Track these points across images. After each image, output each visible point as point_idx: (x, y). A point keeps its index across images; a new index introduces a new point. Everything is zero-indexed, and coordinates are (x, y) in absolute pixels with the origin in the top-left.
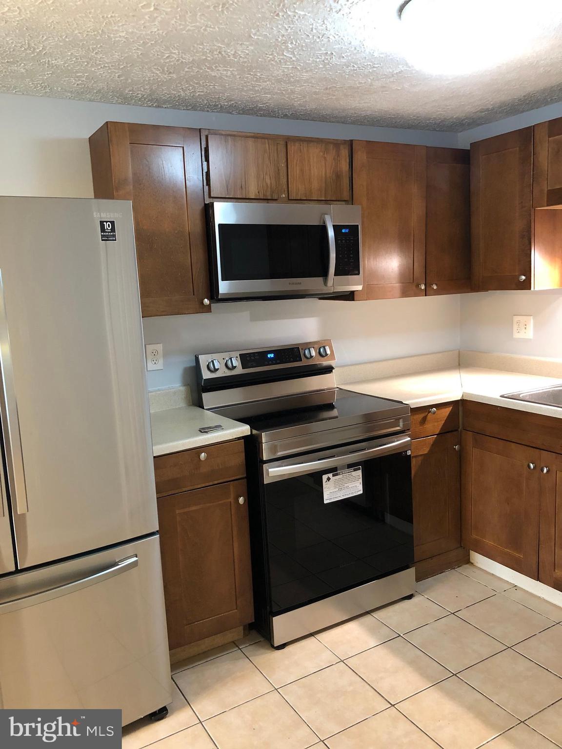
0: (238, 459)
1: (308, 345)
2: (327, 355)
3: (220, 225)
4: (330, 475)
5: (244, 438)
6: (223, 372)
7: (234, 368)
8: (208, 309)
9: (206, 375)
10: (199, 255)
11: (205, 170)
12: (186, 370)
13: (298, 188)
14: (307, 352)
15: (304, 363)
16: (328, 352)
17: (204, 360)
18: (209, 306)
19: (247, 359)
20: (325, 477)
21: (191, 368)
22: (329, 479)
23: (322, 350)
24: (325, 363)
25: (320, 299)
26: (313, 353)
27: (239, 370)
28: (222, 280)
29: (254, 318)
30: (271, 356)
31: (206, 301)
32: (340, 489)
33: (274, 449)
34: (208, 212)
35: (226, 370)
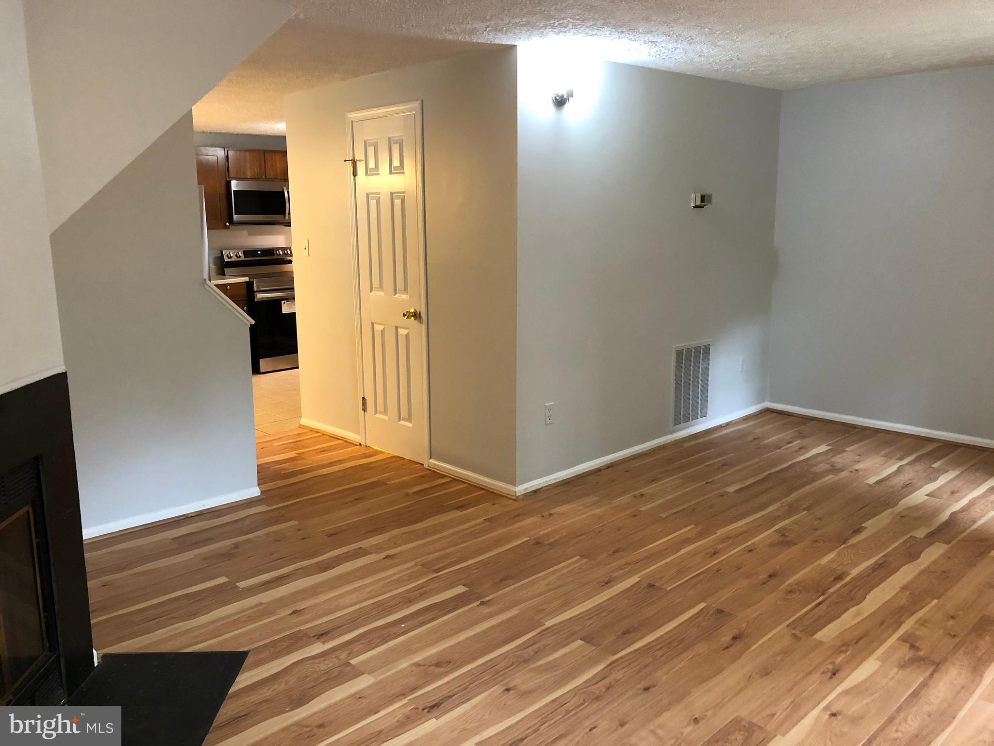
0: (244, 291)
1: (278, 249)
2: (288, 254)
3: (234, 191)
4: (285, 301)
5: (246, 282)
6: (234, 259)
7: (240, 257)
8: (228, 228)
9: (226, 259)
10: (224, 203)
11: (227, 165)
12: (215, 257)
13: (270, 173)
14: (278, 252)
15: (276, 257)
16: (289, 252)
17: (225, 253)
18: (228, 226)
19: (246, 253)
20: (283, 302)
21: (218, 257)
22: (284, 303)
23: (285, 252)
24: (289, 258)
25: (286, 226)
26: (281, 253)
27: (243, 258)
28: (235, 214)
29: (249, 234)
30: (259, 252)
31: (228, 224)
32: (290, 308)
33: (258, 287)
34: (228, 184)
35: (236, 258)
